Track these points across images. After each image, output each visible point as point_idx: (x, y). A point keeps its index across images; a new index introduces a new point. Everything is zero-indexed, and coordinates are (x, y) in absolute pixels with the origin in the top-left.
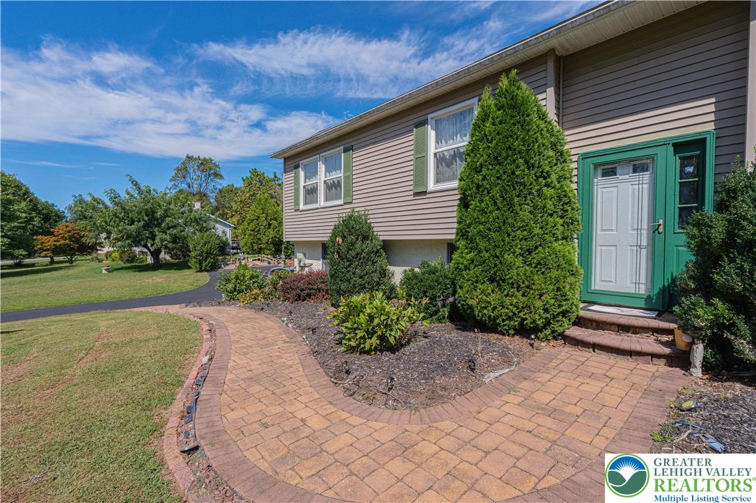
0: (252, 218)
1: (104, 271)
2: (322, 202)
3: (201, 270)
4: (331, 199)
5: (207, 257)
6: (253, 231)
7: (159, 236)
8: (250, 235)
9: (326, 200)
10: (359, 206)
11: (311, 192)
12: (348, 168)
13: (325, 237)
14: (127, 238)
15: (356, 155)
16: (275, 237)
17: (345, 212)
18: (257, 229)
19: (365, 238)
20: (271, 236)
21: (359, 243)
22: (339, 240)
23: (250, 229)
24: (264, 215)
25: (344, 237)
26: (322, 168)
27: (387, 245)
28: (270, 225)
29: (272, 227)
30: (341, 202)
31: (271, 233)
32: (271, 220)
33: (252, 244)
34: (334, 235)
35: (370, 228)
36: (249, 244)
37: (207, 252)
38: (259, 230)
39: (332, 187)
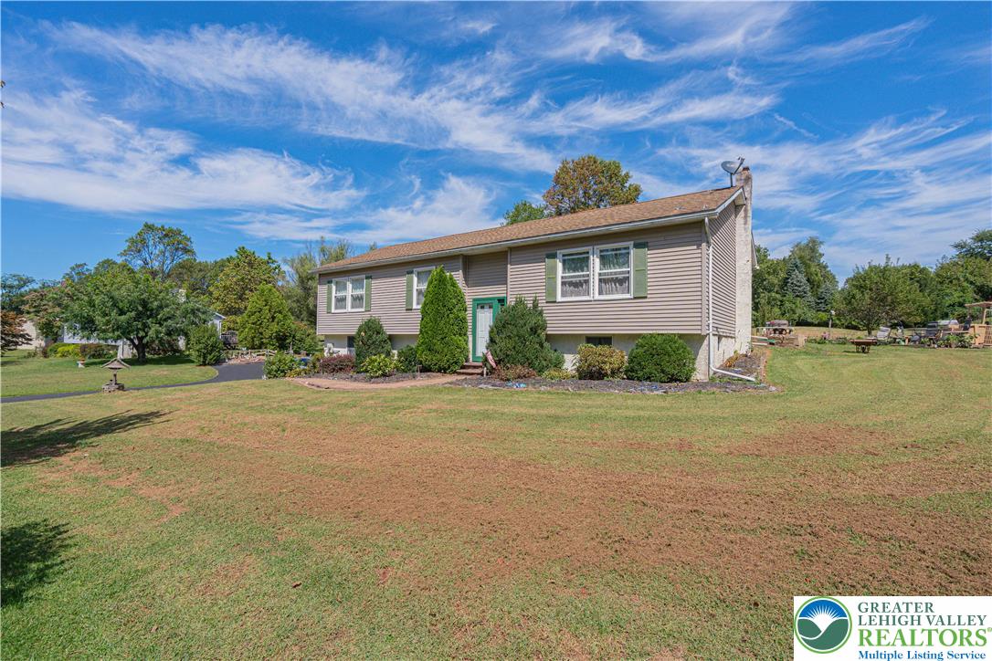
0: (254, 310)
1: (80, 366)
2: (349, 309)
3: (204, 364)
4: (357, 307)
5: (212, 351)
6: (253, 324)
7: (154, 327)
8: (251, 328)
9: (352, 307)
10: (375, 313)
11: (341, 301)
12: (369, 289)
13: (353, 332)
14: (117, 330)
15: (374, 283)
16: (280, 331)
17: (367, 317)
18: (258, 323)
19: (378, 333)
20: (275, 330)
21: (375, 336)
22: (363, 334)
23: (250, 322)
24: (268, 307)
25: (365, 332)
26: (349, 286)
27: (391, 338)
28: (273, 318)
29: (276, 320)
30: (363, 310)
31: (275, 327)
32: (275, 313)
33: (253, 338)
34: (360, 331)
35: (381, 327)
36: (249, 339)
37: (212, 346)
38: (261, 324)
39: (357, 300)
